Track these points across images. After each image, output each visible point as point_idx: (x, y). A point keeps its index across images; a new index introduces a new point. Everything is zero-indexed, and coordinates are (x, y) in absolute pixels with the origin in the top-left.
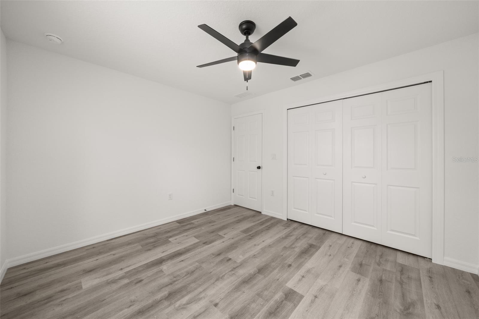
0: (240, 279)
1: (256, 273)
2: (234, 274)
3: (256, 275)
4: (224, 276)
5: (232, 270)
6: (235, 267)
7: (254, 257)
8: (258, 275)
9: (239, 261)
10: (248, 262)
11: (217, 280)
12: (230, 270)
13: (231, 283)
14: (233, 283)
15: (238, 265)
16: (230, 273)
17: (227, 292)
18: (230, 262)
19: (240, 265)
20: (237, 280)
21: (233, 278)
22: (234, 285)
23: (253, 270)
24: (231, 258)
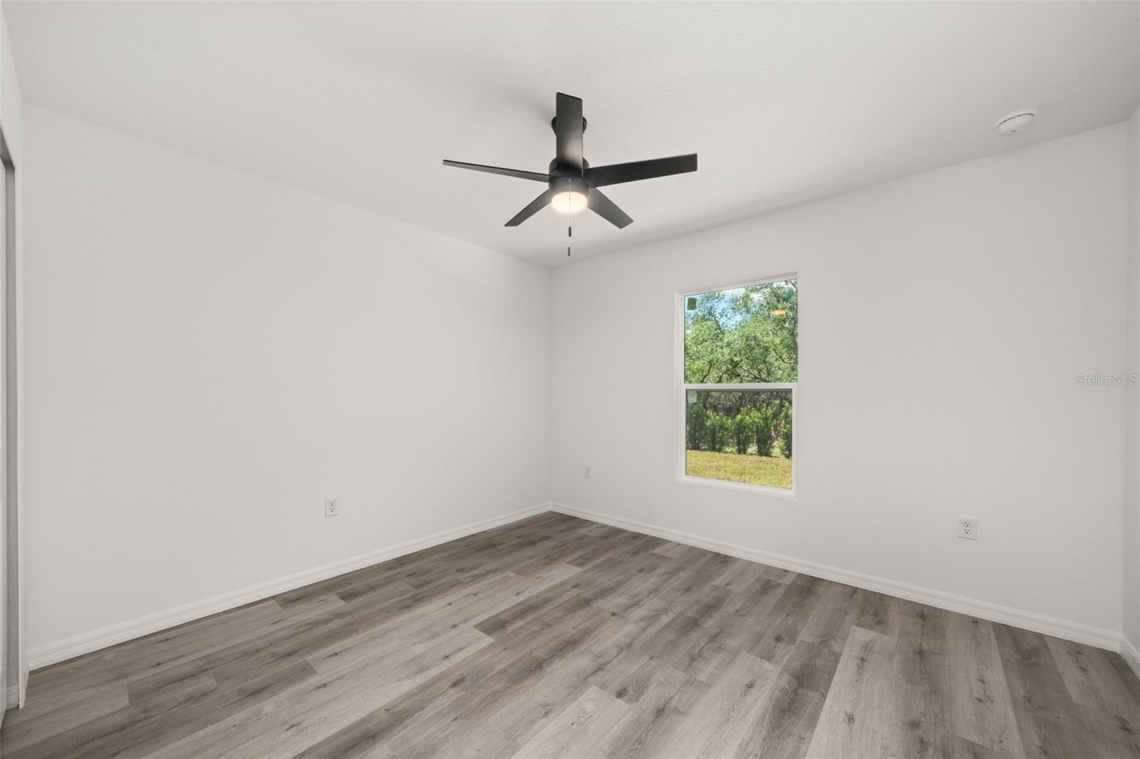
0: (582, 647)
1: (548, 661)
2: (599, 657)
3: (548, 657)
4: (619, 653)
5: (605, 664)
6: (600, 673)
7: (546, 709)
8: (544, 657)
9: (592, 691)
10: (567, 687)
11: (629, 645)
12: (609, 666)
13: (599, 640)
14: (594, 641)
15: (592, 679)
16: (608, 658)
17: (603, 628)
18: (616, 685)
19: (587, 677)
20: (591, 646)
21: (599, 648)
22: (594, 638)
23: (554, 667)
24: (618, 701)
